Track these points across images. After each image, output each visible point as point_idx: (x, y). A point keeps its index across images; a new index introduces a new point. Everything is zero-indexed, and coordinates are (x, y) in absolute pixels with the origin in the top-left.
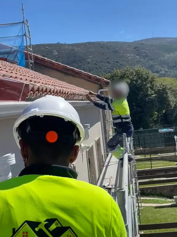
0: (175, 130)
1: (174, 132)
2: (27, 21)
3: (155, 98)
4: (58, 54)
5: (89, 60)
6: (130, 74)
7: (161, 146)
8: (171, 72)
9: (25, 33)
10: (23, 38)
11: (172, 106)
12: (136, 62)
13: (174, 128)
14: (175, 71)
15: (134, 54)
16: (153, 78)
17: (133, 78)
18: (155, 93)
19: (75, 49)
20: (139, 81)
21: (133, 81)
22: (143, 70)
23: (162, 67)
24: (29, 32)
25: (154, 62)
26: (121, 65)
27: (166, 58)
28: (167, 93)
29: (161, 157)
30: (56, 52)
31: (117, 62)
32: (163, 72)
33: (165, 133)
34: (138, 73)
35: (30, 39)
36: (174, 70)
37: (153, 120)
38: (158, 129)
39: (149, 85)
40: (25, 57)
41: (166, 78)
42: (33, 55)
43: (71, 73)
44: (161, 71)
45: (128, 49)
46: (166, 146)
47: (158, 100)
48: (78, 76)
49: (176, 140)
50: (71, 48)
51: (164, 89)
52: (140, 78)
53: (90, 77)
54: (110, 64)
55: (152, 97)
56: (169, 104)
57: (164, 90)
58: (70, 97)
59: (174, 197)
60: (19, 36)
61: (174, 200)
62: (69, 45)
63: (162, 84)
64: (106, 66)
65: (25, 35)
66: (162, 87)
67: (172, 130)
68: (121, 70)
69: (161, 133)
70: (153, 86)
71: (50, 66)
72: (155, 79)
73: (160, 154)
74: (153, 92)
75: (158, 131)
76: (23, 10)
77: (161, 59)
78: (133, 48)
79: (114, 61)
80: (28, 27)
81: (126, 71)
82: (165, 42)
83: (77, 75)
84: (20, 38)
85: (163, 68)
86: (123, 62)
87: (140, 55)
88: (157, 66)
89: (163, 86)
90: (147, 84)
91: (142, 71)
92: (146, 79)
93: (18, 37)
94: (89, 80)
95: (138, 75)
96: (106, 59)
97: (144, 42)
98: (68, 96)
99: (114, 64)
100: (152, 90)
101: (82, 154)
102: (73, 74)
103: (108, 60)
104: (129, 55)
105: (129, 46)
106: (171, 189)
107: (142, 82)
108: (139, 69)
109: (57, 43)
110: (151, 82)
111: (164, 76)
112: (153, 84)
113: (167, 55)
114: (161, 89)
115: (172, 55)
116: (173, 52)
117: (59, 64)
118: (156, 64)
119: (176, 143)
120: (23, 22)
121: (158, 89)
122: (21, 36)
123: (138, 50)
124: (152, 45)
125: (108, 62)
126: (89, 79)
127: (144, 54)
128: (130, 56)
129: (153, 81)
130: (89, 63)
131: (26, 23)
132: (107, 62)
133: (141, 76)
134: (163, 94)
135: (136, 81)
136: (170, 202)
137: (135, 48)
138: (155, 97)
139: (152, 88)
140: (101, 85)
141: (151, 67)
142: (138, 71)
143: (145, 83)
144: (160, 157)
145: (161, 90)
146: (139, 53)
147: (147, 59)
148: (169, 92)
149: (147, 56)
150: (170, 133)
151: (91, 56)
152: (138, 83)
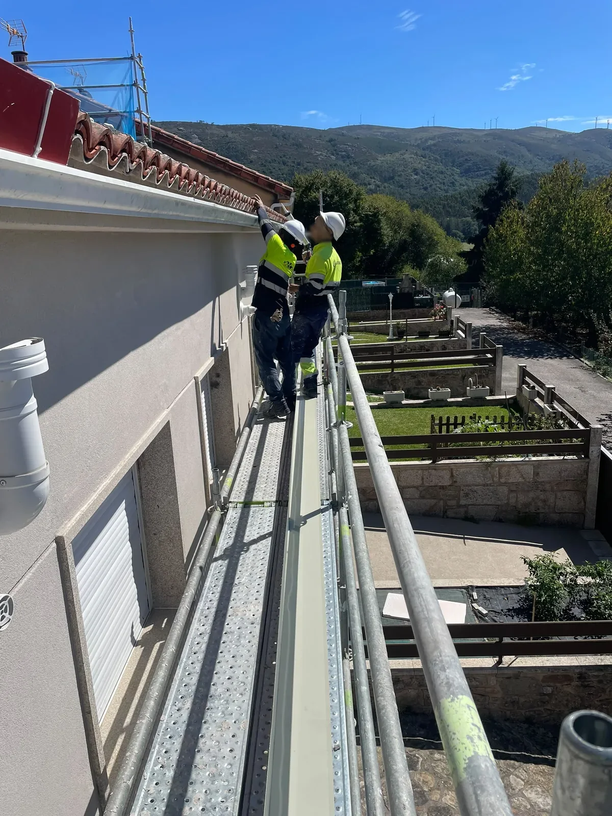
0: (388, 284)
1: (385, 287)
2: (140, 57)
3: (360, 229)
4: (200, 141)
5: (252, 157)
6: (321, 184)
7: (365, 308)
8: (385, 187)
9: (136, 80)
10: (131, 90)
11: (385, 244)
12: (330, 165)
13: (386, 281)
14: (391, 187)
15: (328, 151)
16: (359, 194)
17: (326, 192)
18: (361, 220)
19: (230, 135)
20: (336, 198)
21: (326, 197)
22: (343, 179)
23: (371, 178)
24: (144, 80)
25: (359, 168)
26: (305, 169)
27: (378, 162)
28: (379, 222)
29: (364, 327)
30: (196, 138)
31: (299, 164)
32: (372, 187)
33: (373, 288)
34: (335, 184)
35: (146, 96)
36: (390, 184)
37: (354, 265)
38: (361, 281)
39: (351, 206)
40: (136, 130)
41: (380, 196)
42: (152, 129)
43: (223, 169)
44: (369, 184)
45: (317, 141)
46: (373, 309)
47: (364, 231)
48: (236, 175)
49: (391, 301)
50: (223, 132)
51: (375, 213)
52: (337, 193)
53: (257, 178)
54: (287, 165)
55: (355, 227)
56: (381, 241)
57: (375, 215)
58: (221, 198)
59: (384, 393)
60: (124, 85)
61: (383, 397)
62: (218, 126)
63: (372, 206)
64: (279, 169)
65: (135, 84)
66: (372, 210)
67: (383, 284)
68: (307, 177)
69: (366, 289)
70: (358, 207)
71: (183, 152)
72: (362, 197)
73: (362, 322)
74: (357, 218)
75: (362, 283)
76: (131, 31)
77: (370, 164)
78: (327, 141)
79: (294, 162)
80: (142, 70)
81: (316, 177)
82: (379, 133)
83: (234, 174)
84: (126, 89)
85: (373, 180)
86: (308, 164)
87: (338, 154)
88: (364, 175)
89: (374, 209)
90: (348, 205)
91: (342, 181)
92: (347, 195)
93: (123, 88)
94: (255, 183)
95: (335, 186)
96: (281, 157)
97: (344, 132)
98: (217, 194)
99: (293, 166)
100: (356, 214)
101: (241, 323)
102: (226, 171)
103: (284, 158)
104: (319, 153)
105: (320, 136)
106: (378, 380)
107: (341, 199)
108: (336, 177)
109: (198, 122)
110: (356, 201)
111: (376, 193)
112: (358, 204)
113: (381, 158)
114: (370, 213)
115: (388, 157)
116: (391, 154)
117: (201, 150)
118: (363, 172)
119: (391, 306)
120: (132, 58)
121: (366, 213)
122: (127, 85)
123: (334, 146)
124: (358, 138)
125: (284, 163)
126: (255, 181)
127: (344, 153)
128: (321, 154)
129: (359, 200)
130: (251, 162)
131: (138, 60)
132: (281, 162)
133: (339, 188)
134: (373, 223)
135: (332, 197)
136: (376, 401)
137: (331, 141)
138: (361, 226)
139: (355, 211)
140: (275, 196)
141: (354, 176)
142: (335, 179)
143: (345, 202)
144: (362, 328)
145: (370, 216)
146: (335, 150)
147: (348, 162)
148: (383, 219)
149: (348, 157)
150: (379, 288)
151: (256, 151)
152: (334, 201)
